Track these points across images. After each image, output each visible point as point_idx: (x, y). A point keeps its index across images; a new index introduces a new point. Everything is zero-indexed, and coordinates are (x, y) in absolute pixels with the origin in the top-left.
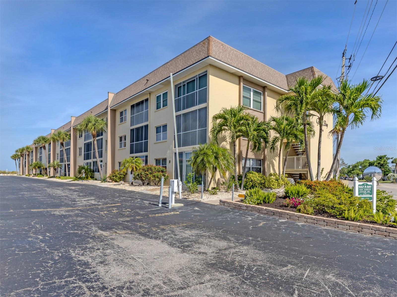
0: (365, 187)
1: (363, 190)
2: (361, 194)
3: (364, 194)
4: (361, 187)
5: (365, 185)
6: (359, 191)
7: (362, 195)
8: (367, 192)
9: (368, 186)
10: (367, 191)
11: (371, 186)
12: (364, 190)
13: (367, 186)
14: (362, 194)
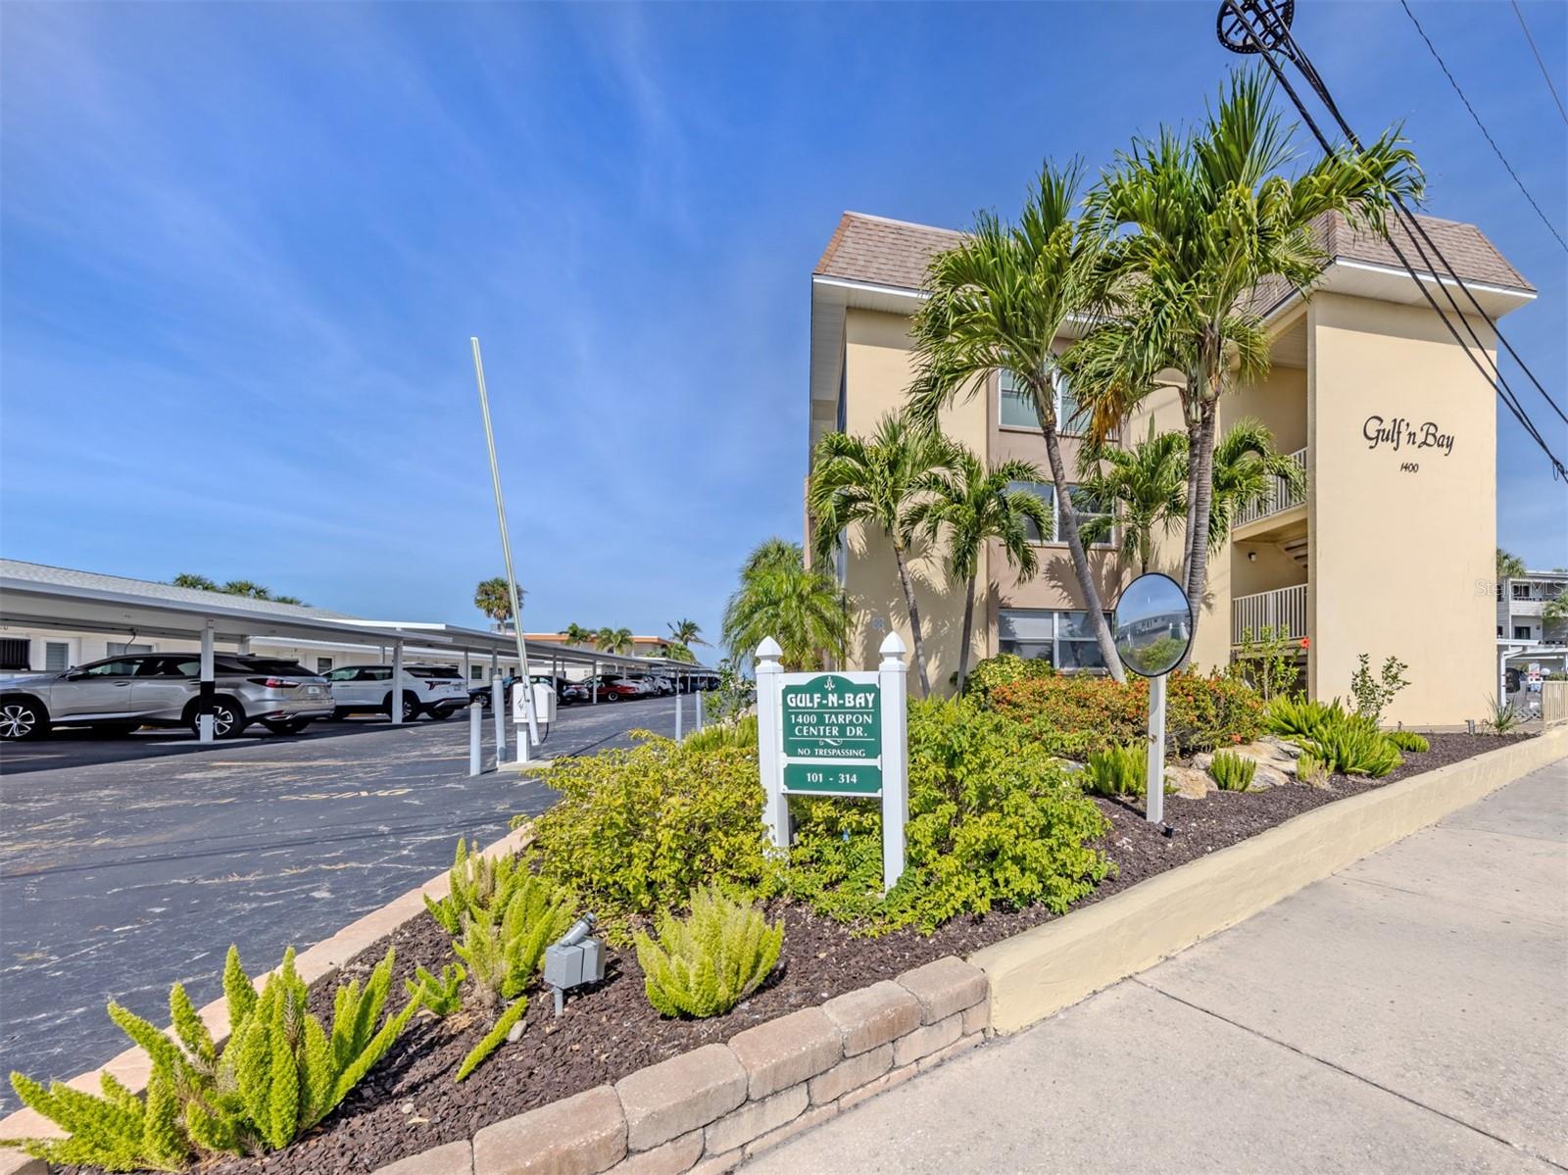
0: (833, 699)
1: (814, 719)
2: (803, 744)
3: (827, 746)
4: (803, 701)
5: (830, 686)
6: (789, 728)
7: (813, 755)
8: (842, 733)
9: (849, 696)
10: (842, 728)
11: (870, 698)
12: (821, 722)
13: (841, 697)
14: (812, 746)
